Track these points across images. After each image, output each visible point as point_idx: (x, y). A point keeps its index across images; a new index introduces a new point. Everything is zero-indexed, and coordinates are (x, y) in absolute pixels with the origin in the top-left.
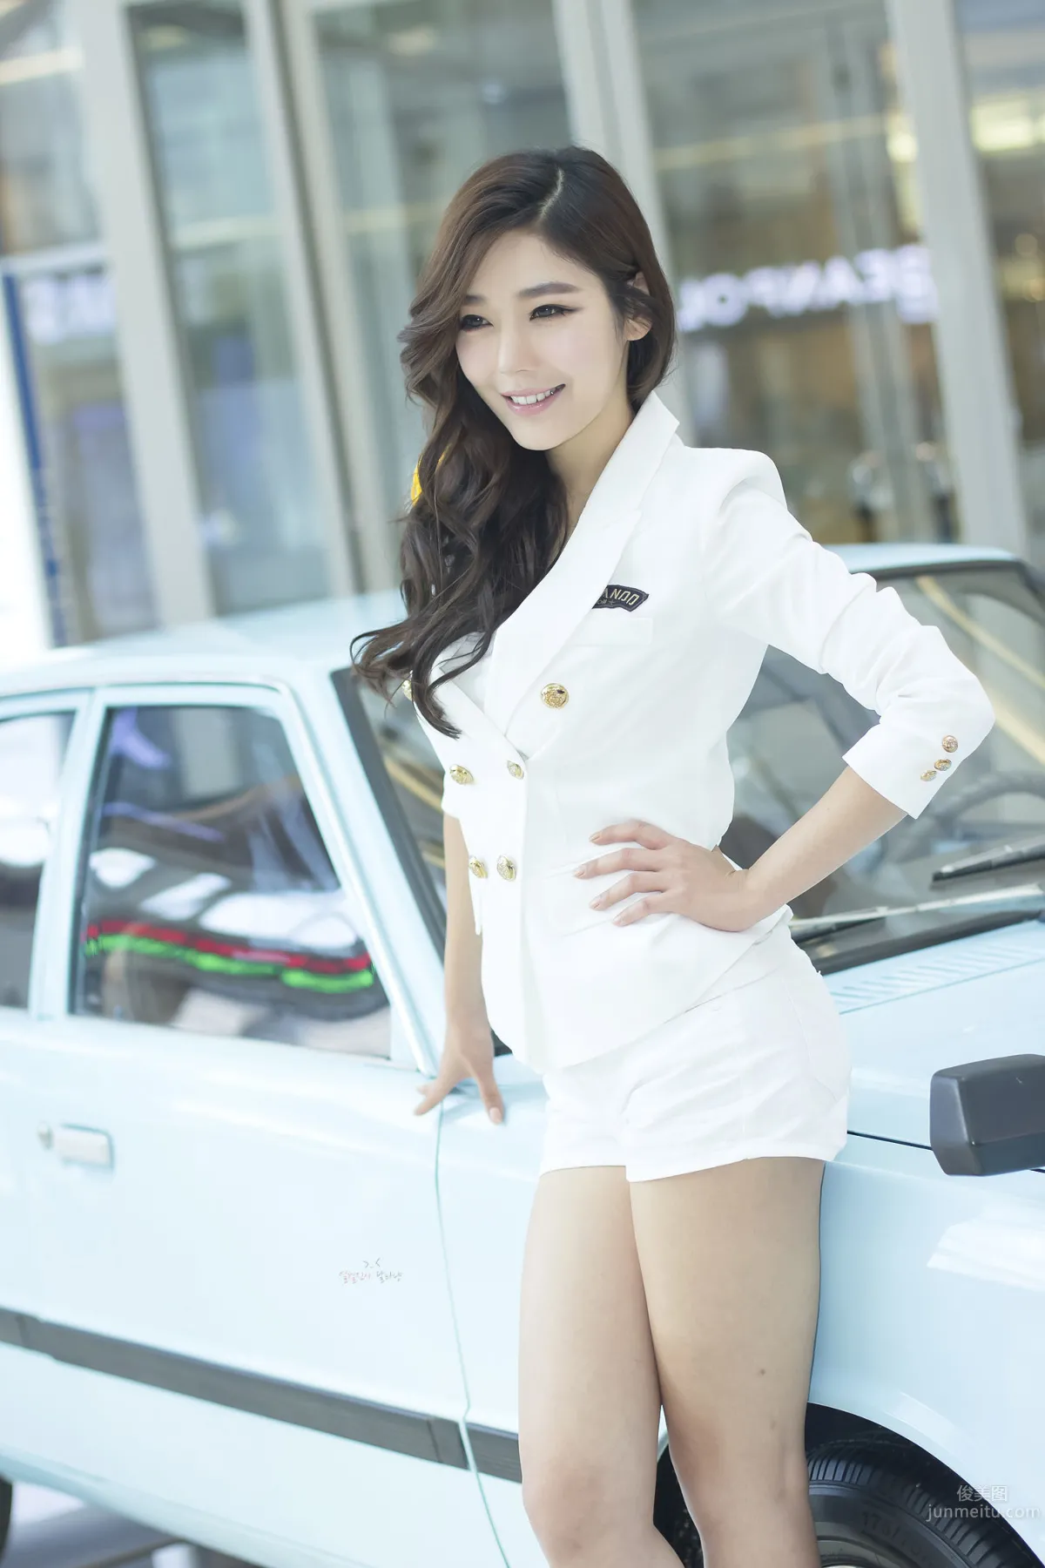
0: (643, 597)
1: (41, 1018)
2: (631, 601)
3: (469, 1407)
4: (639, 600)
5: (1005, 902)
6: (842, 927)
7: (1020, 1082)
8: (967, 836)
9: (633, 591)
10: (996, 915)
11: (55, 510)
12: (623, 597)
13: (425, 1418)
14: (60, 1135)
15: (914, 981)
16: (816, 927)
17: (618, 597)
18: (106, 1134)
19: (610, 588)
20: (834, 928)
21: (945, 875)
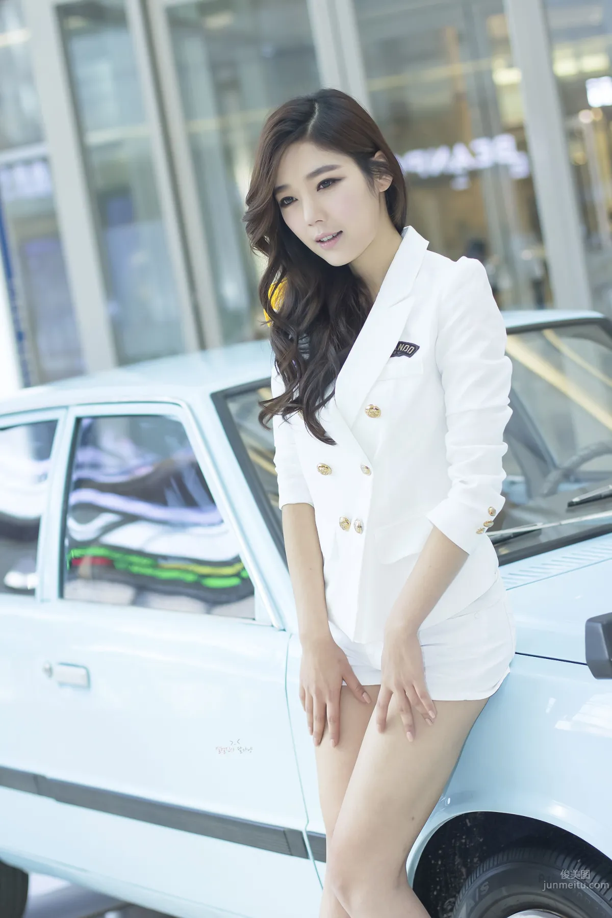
0: (416, 348)
1: (43, 601)
2: (410, 351)
3: (308, 822)
4: (415, 350)
6: (517, 535)
9: (411, 345)
11: (21, 302)
12: (405, 349)
13: (282, 829)
14: (58, 669)
16: (502, 535)
17: (404, 349)
18: (85, 668)
19: (400, 343)
20: (512, 536)
21: (575, 503)
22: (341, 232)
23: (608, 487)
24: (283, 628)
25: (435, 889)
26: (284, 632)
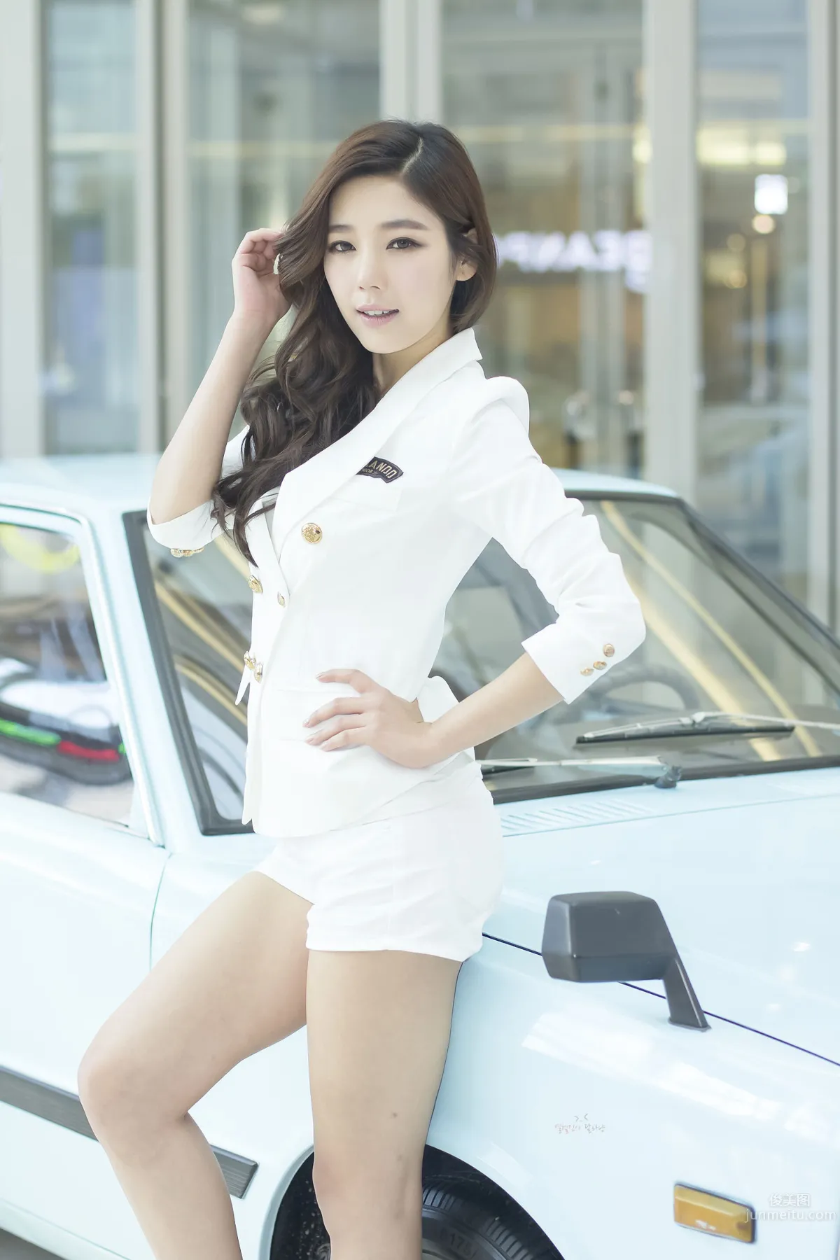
0: (399, 473)
2: (389, 475)
4: (396, 475)
5: (630, 767)
7: (618, 913)
8: (612, 710)
9: (394, 467)
10: (620, 777)
12: (385, 471)
15: (549, 820)
17: (379, 469)
19: (375, 459)
20: (493, 770)
21: (586, 740)
22: (397, 311)
23: (636, 726)
24: (161, 844)
25: (308, 1227)
26: (162, 849)
